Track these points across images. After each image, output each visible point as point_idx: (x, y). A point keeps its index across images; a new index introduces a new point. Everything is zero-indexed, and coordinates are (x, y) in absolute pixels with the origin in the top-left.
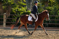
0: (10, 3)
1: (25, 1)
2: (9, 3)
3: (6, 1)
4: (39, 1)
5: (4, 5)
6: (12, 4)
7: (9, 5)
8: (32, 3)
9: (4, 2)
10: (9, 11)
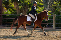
0: (27, 3)
1: (42, 1)
2: (25, 3)
3: (22, 1)
4: (57, 1)
5: (20, 5)
6: (29, 4)
7: (26, 5)
8: (49, 3)
9: (21, 2)
10: (25, 12)
